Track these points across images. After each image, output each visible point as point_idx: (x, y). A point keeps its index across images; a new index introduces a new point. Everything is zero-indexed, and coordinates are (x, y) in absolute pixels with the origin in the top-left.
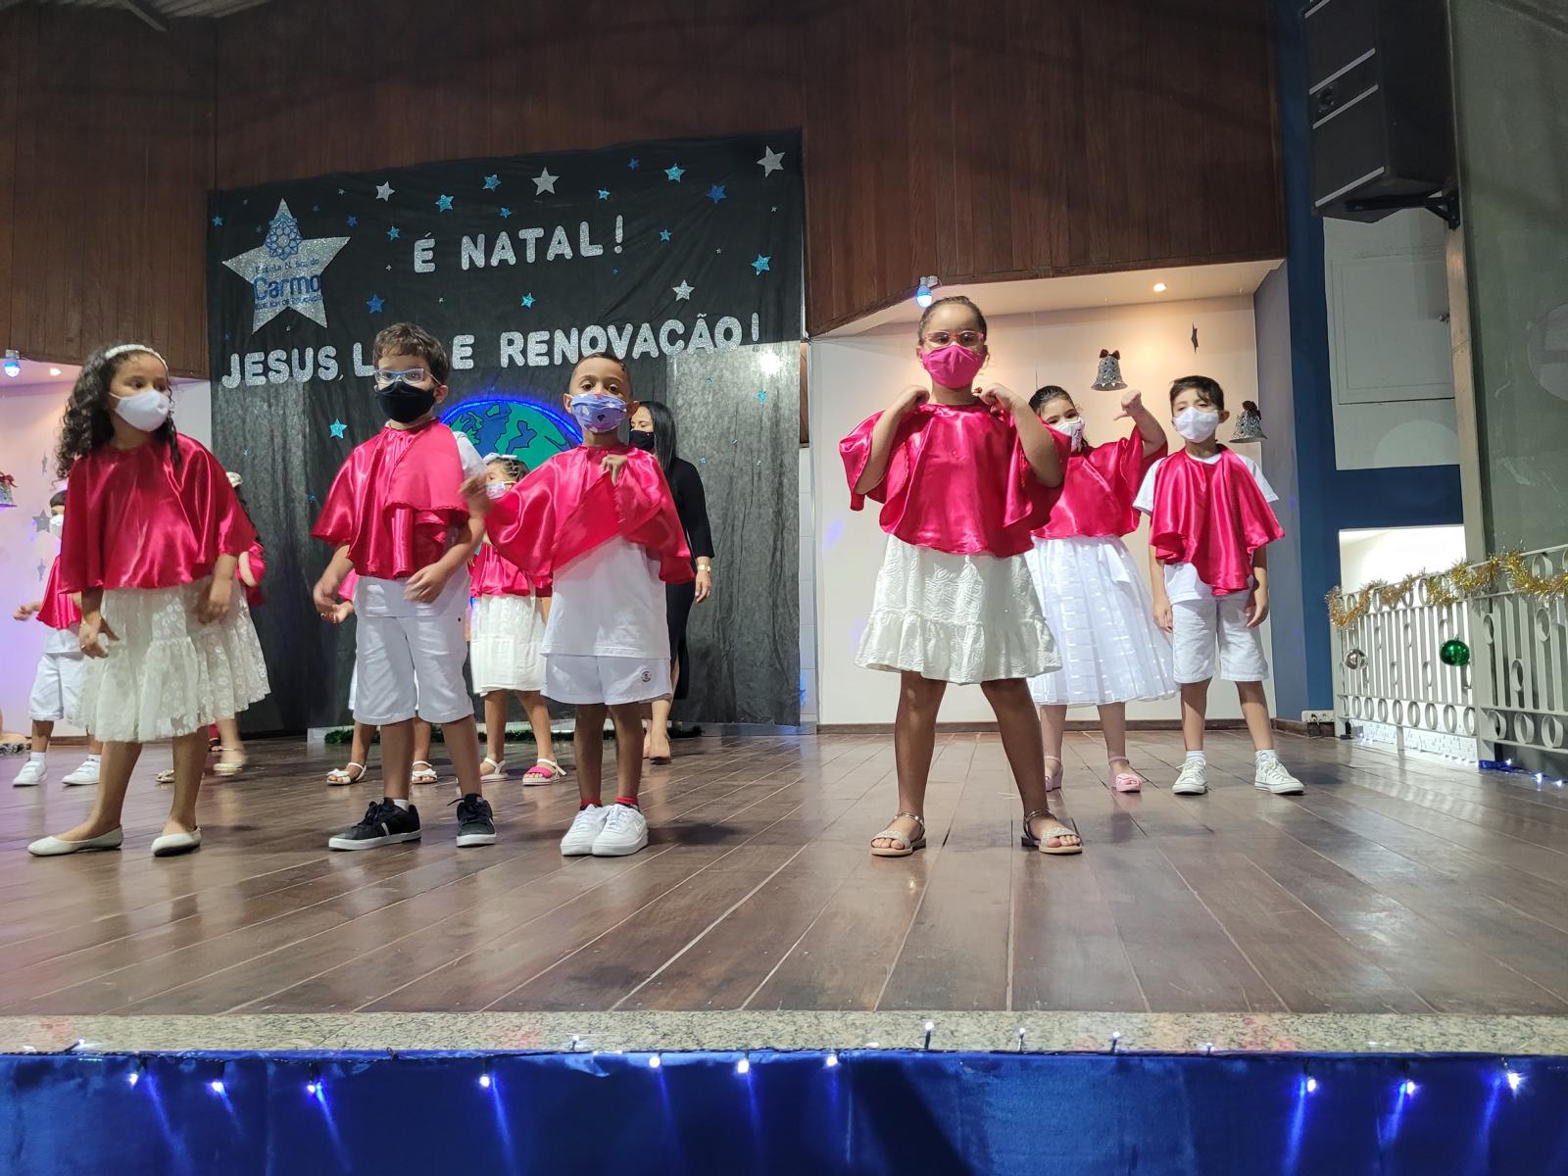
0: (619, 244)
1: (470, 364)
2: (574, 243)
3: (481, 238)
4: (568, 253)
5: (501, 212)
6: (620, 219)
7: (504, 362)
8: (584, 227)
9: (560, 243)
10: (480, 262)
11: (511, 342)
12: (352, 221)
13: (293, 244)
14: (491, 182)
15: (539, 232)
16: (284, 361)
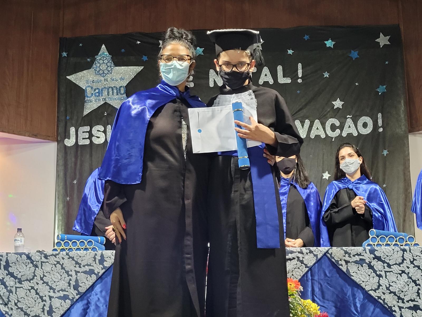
0: (300, 78)
2: (274, 76)
4: (271, 82)
6: (300, 65)
8: (280, 69)
9: (266, 75)
10: (220, 83)
12: (145, 58)
13: (109, 69)
16: (102, 132)
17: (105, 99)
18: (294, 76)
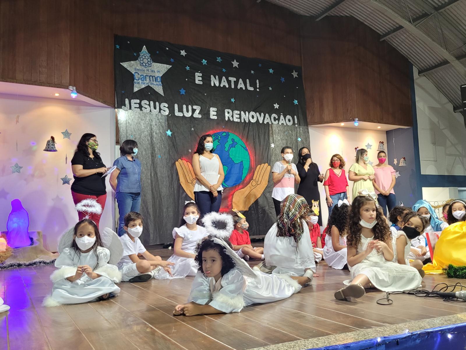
0: (258, 88)
1: (216, 118)
2: (245, 84)
3: (217, 77)
4: (244, 88)
5: (223, 70)
6: (258, 81)
7: (227, 119)
8: (248, 81)
9: (241, 84)
10: (217, 84)
11: (228, 113)
12: (172, 60)
13: (149, 63)
14: (219, 59)
15: (235, 79)
16: (148, 105)
17: (148, 83)
18: (255, 87)
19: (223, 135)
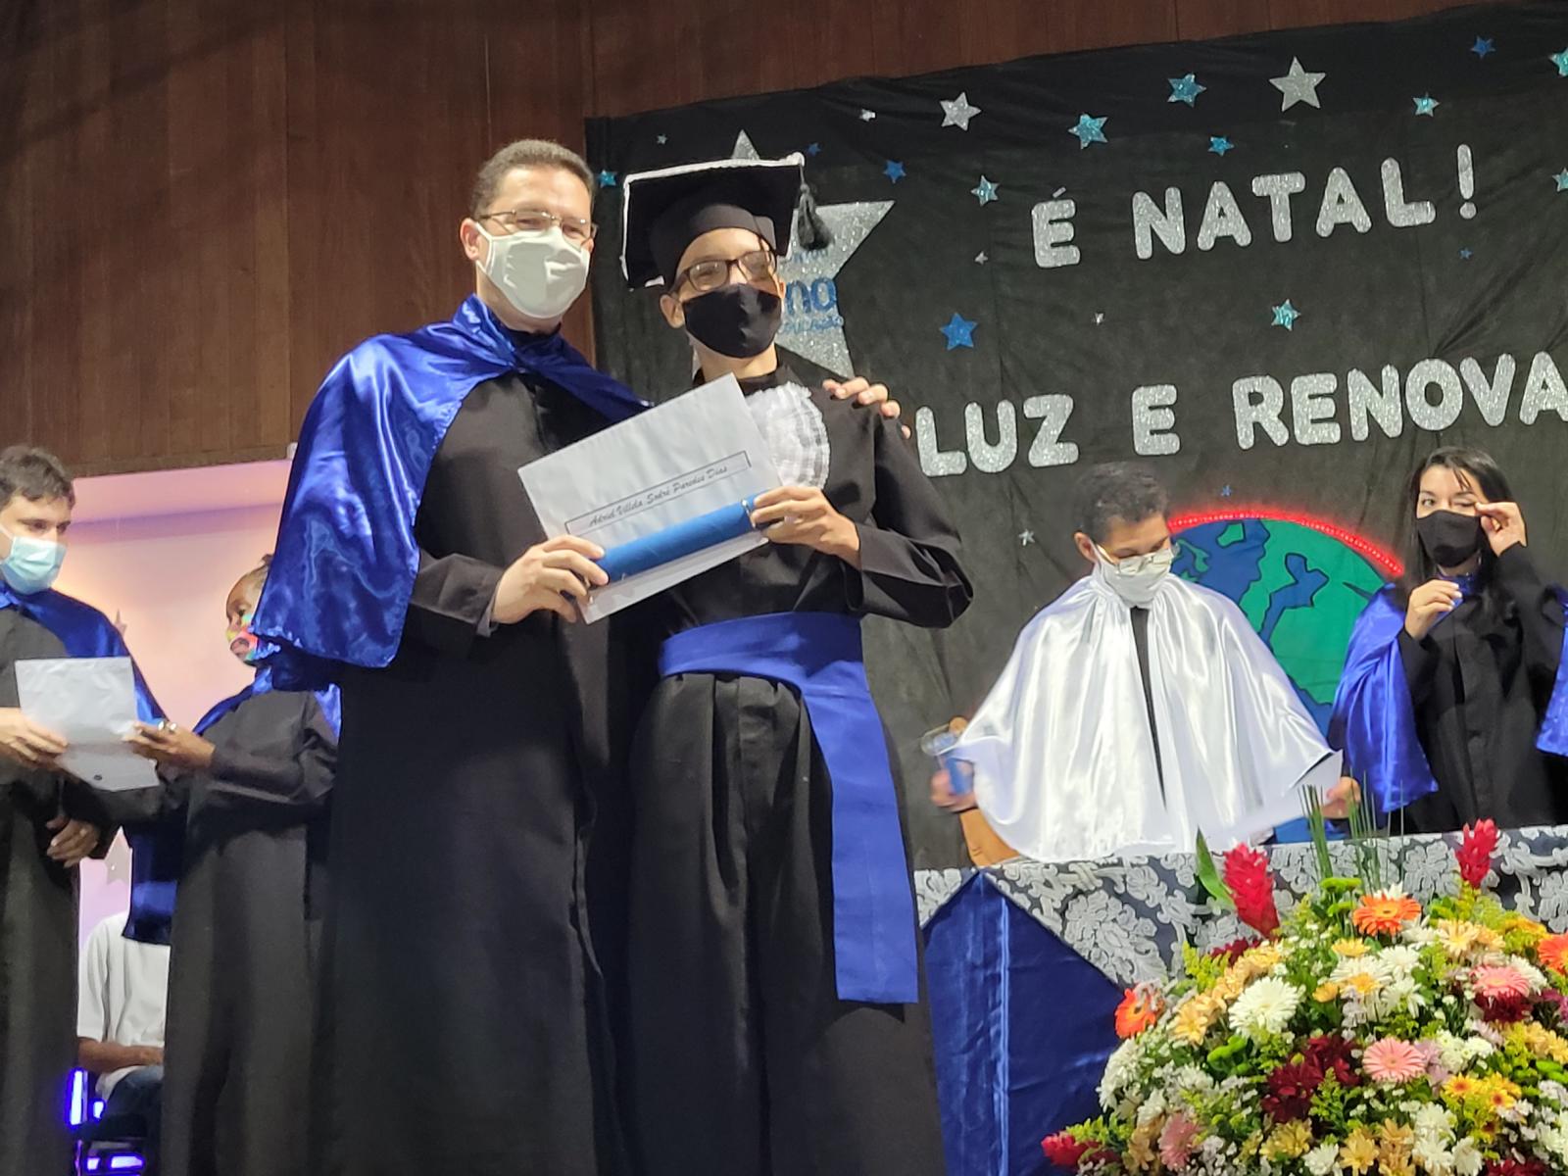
0: (1467, 201)
1: (1171, 444)
2: (1372, 198)
3: (1173, 195)
4: (1362, 222)
5: (1212, 144)
6: (1464, 151)
7: (1246, 439)
8: (1390, 171)
9: (1340, 200)
10: (1175, 242)
11: (1255, 398)
12: (895, 170)
14: (1185, 89)
15: (1296, 182)
18: (1446, 197)
19: (1223, 541)
